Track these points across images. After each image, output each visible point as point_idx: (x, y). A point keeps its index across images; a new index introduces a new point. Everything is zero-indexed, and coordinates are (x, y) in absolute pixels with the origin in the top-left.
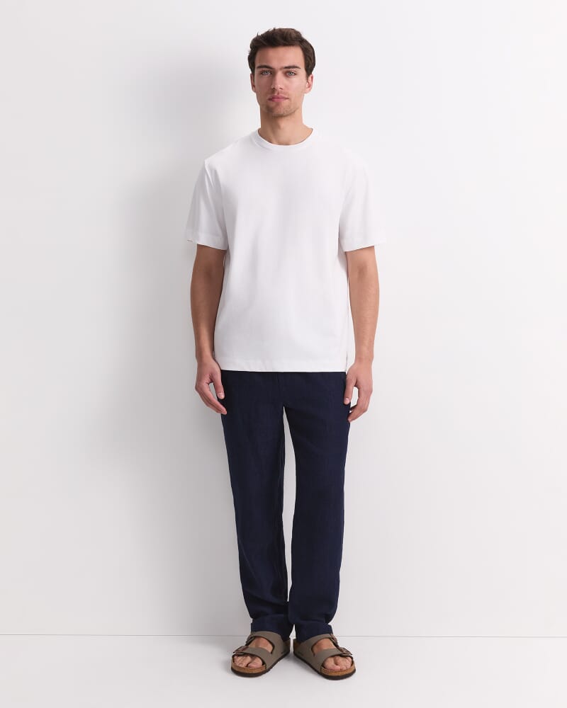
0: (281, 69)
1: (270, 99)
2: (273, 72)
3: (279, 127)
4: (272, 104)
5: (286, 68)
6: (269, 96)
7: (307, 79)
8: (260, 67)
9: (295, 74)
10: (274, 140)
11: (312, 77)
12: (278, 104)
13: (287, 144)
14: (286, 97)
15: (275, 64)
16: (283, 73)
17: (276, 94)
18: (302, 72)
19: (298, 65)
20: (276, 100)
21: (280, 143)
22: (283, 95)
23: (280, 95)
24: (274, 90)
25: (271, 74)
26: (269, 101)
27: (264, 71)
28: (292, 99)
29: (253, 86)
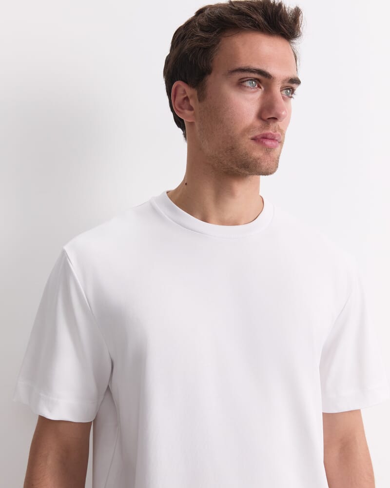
12: (269, 152)
17: (272, 131)
20: (269, 143)
24: (267, 122)
26: (253, 144)
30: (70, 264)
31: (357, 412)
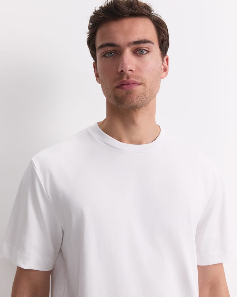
0: (129, 44)
1: (117, 87)
3: (133, 122)
4: (121, 92)
5: (136, 43)
6: (116, 84)
7: (163, 61)
9: (148, 52)
10: (125, 138)
11: (167, 59)
12: (129, 92)
13: (140, 143)
14: (139, 81)
15: (120, 39)
17: (125, 79)
18: (155, 49)
19: (150, 40)
20: (125, 86)
21: (132, 142)
22: (134, 79)
23: (131, 79)
24: (122, 74)
25: (116, 54)
26: (117, 90)
27: (108, 52)
28: (147, 85)
29: (97, 76)
30: (36, 170)
31: (220, 265)
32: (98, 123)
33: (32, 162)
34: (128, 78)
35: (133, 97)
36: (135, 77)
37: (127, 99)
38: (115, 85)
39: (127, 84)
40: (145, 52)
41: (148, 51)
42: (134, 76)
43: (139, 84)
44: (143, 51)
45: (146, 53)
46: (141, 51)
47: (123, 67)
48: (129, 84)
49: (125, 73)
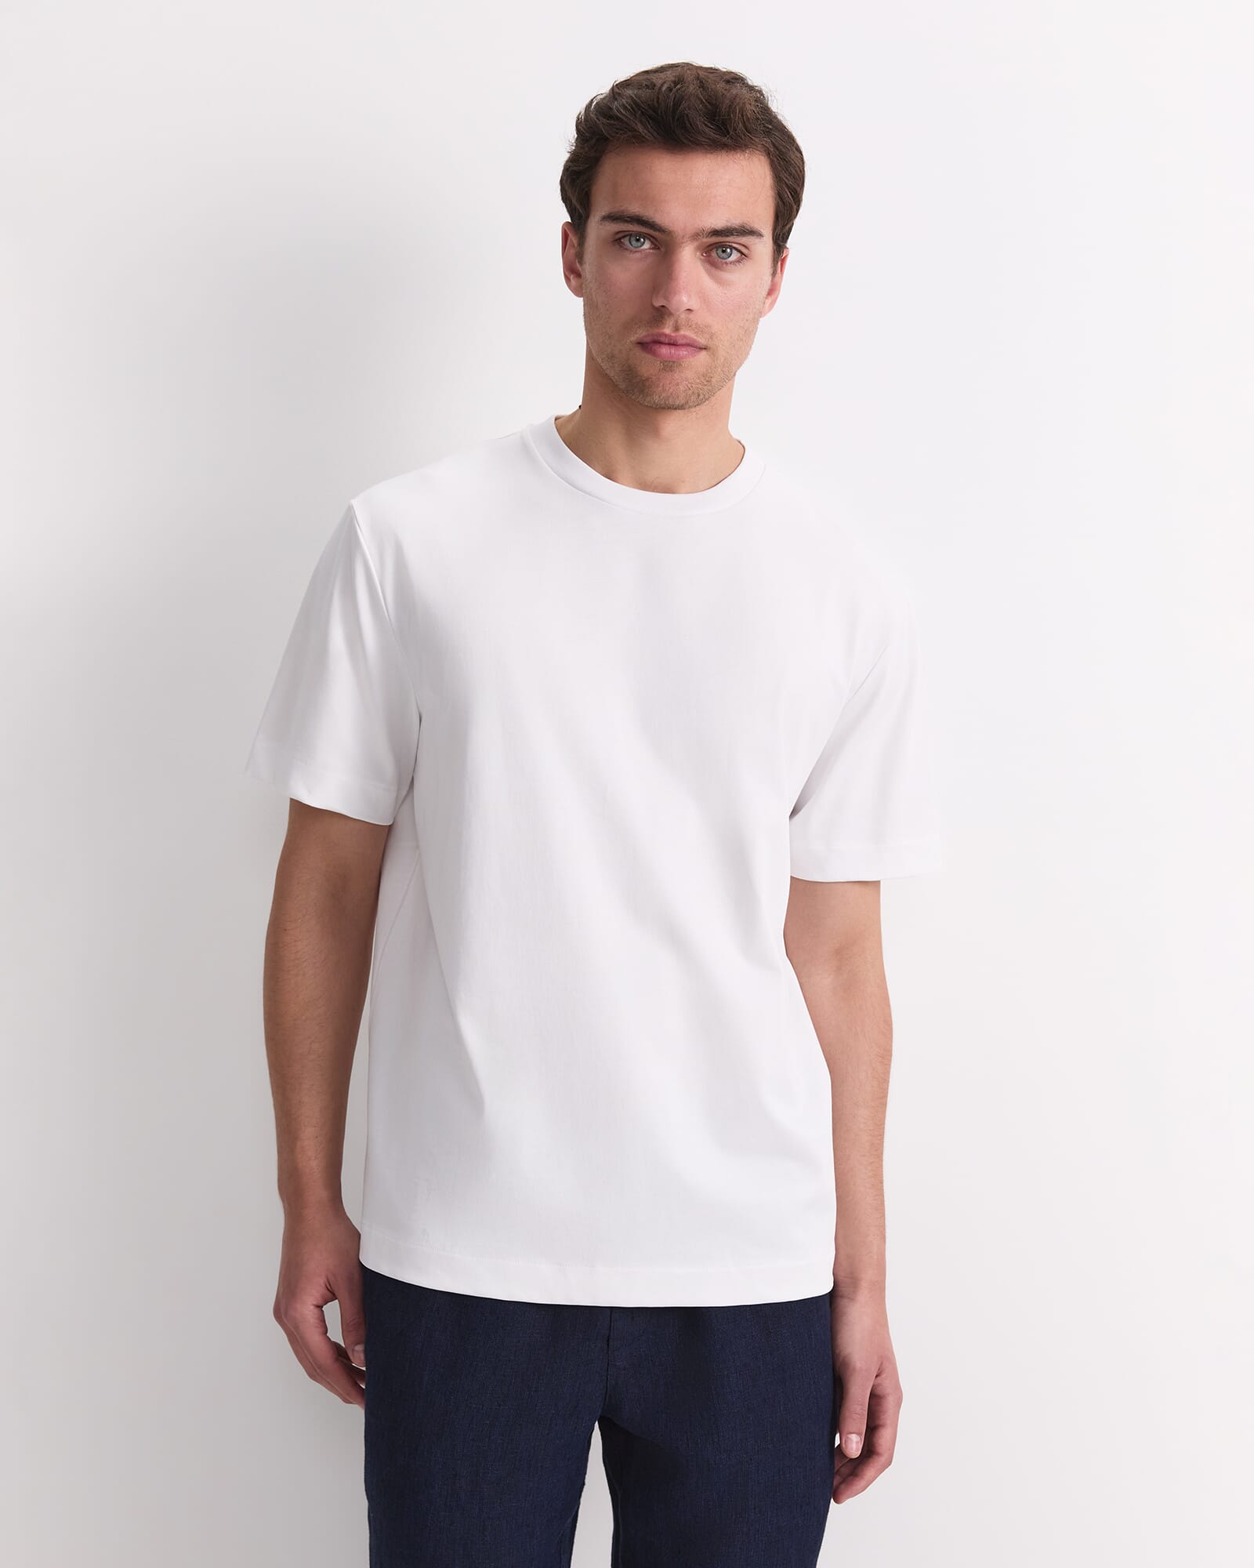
0: (696, 236)
1: (643, 345)
2: (663, 243)
4: (647, 363)
5: (716, 233)
6: (641, 334)
8: (612, 218)
9: (742, 256)
12: (670, 366)
13: (667, 489)
14: (702, 340)
15: (672, 214)
16: (698, 248)
17: (667, 330)
18: (763, 247)
20: (664, 350)
22: (691, 335)
23: (683, 332)
24: (661, 314)
25: (656, 246)
26: (638, 352)
27: (630, 235)
28: (721, 353)
32: (556, 419)
33: (350, 509)
34: (677, 329)
35: (678, 384)
36: (696, 328)
37: (661, 384)
38: (637, 336)
39: (669, 344)
40: (735, 256)
41: (742, 253)
42: (694, 326)
43: (701, 349)
44: (729, 250)
45: (738, 261)
46: (724, 251)
47: (666, 298)
48: (673, 344)
49: (671, 314)
